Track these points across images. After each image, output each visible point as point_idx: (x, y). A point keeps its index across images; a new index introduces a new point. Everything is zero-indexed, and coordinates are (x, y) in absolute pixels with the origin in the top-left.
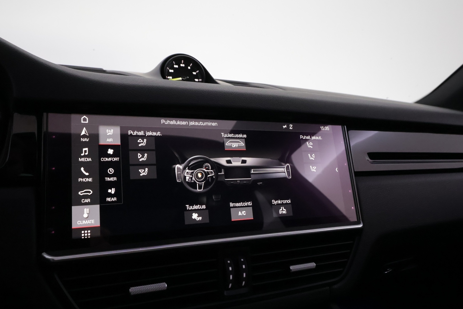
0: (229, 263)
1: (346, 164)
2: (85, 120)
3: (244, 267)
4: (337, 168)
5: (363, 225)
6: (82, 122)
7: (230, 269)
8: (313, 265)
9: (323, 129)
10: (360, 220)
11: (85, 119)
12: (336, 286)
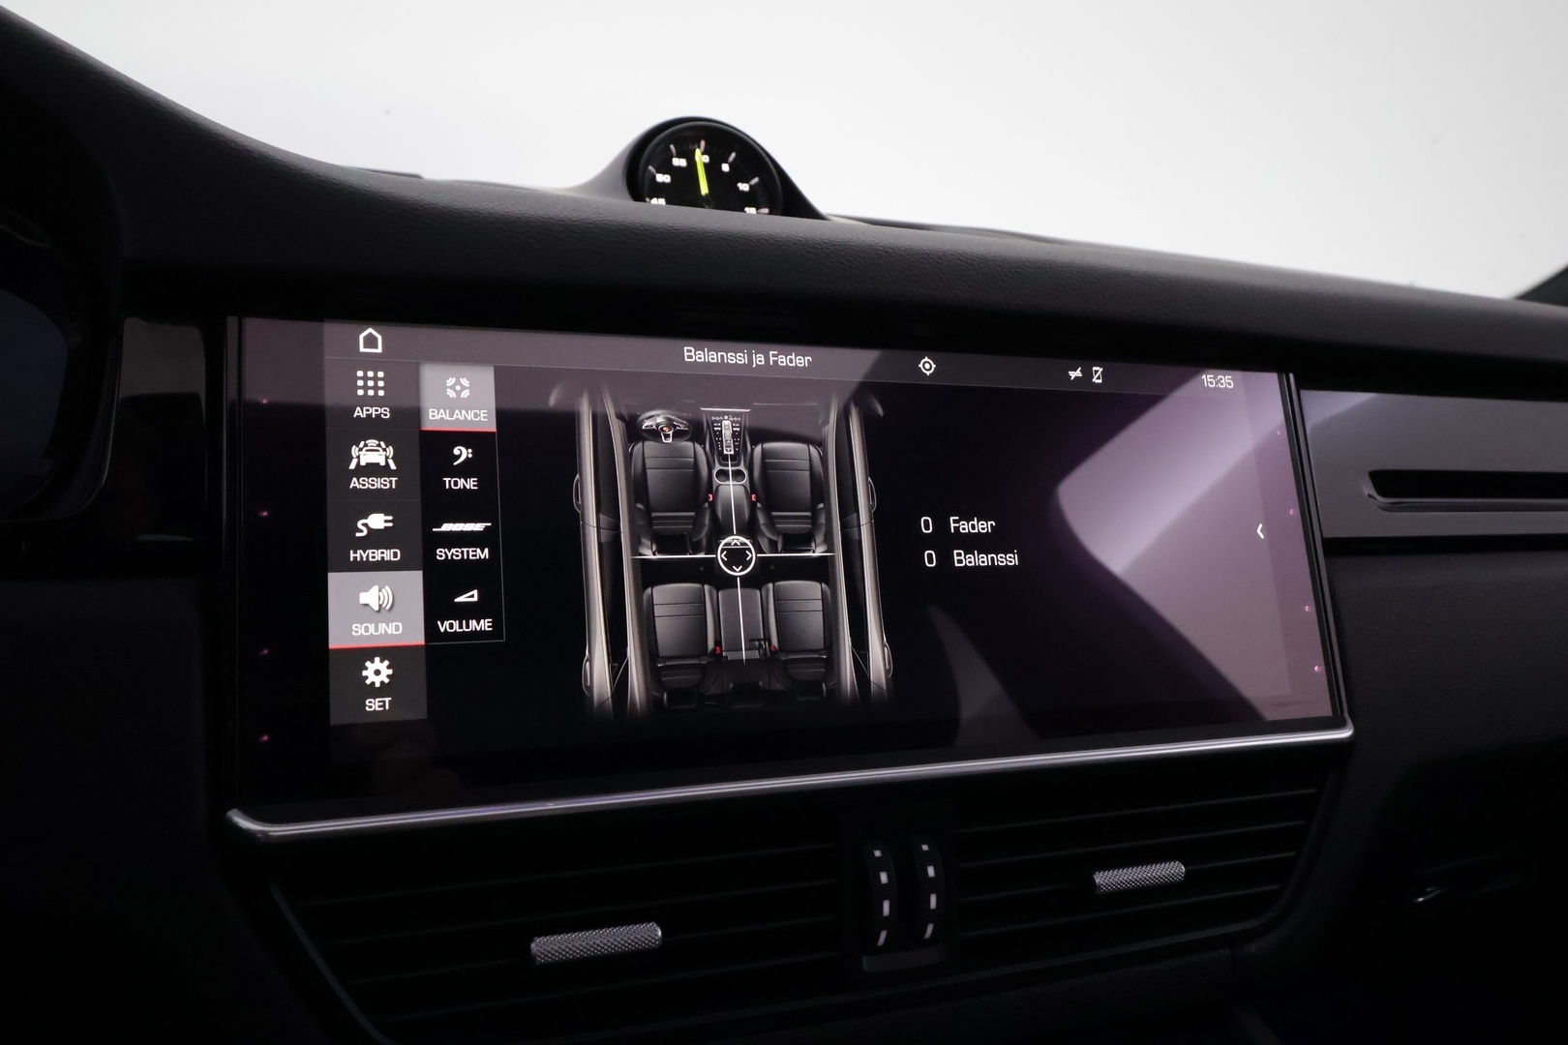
0: (878, 858)
1: (1294, 512)
2: (371, 341)
3: (931, 871)
4: (1261, 526)
5: (1356, 731)
6: (362, 349)
7: (884, 878)
8: (1174, 870)
9: (1211, 383)
10: (1342, 712)
11: (371, 339)
12: (1252, 948)
